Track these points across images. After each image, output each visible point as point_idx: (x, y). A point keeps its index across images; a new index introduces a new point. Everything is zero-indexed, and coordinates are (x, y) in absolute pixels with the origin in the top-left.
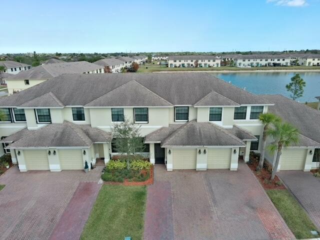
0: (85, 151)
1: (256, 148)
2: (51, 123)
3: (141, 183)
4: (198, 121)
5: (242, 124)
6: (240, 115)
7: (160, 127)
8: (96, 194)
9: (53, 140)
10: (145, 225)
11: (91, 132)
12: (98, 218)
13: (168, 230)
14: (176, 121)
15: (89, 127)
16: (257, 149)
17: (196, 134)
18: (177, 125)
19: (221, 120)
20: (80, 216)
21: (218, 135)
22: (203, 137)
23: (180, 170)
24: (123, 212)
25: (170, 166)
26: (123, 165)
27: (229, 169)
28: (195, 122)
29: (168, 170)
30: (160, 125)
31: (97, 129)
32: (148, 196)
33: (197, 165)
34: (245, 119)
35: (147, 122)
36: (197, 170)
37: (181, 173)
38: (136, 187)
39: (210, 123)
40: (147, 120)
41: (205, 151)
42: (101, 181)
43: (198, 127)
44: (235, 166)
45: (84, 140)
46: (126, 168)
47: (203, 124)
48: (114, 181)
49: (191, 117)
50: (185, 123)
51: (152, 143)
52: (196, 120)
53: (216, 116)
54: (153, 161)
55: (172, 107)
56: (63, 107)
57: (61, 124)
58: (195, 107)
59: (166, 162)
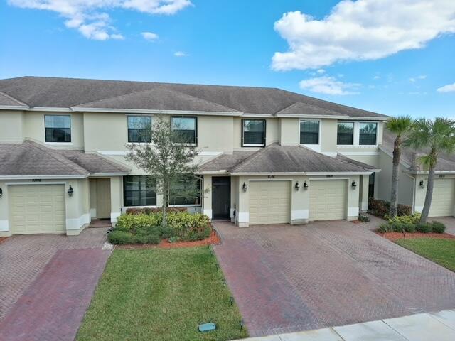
0: (71, 189)
1: (371, 194)
4: (283, 144)
6: (345, 137)
7: (217, 154)
11: (85, 160)
14: (244, 145)
15: (79, 154)
16: (373, 196)
17: (285, 158)
18: (247, 152)
19: (317, 143)
22: (298, 161)
23: (262, 226)
25: (243, 217)
26: (152, 219)
27: (345, 219)
28: (278, 146)
29: (240, 226)
30: (219, 151)
31: (97, 156)
32: (219, 258)
33: (292, 212)
34: (352, 143)
35: (194, 144)
36: (292, 223)
38: (188, 249)
39: (303, 147)
40: (195, 141)
41: (305, 184)
42: (109, 246)
46: (159, 224)
47: (292, 148)
48: (139, 243)
49: (270, 139)
50: (259, 149)
51: (207, 175)
52: (278, 143)
53: (310, 136)
54: (208, 212)
55: (240, 114)
56: (26, 108)
57: (19, 145)
58: (279, 115)
59: (234, 212)
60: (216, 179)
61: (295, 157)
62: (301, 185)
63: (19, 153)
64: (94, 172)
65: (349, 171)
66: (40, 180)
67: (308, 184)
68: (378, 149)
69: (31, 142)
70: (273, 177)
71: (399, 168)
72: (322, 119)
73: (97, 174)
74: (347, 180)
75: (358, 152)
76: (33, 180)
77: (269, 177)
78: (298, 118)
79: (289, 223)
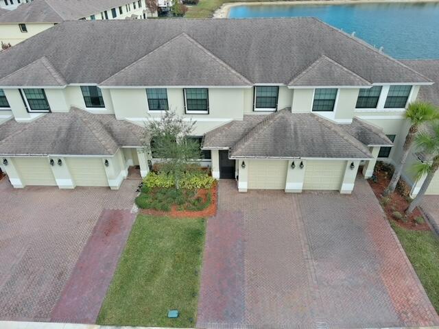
0: (107, 161)
1: (386, 154)
2: (50, 112)
3: (197, 214)
4: (294, 111)
5: (368, 116)
6: (368, 100)
7: (228, 120)
8: (127, 232)
9: (55, 142)
10: (201, 289)
11: (116, 128)
13: (236, 300)
14: (256, 109)
15: (112, 119)
16: (387, 157)
17: (288, 135)
18: (257, 117)
19: (332, 110)
20: (101, 271)
21: (326, 138)
22: (300, 140)
23: (258, 191)
24: (167, 267)
25: (243, 185)
27: (338, 191)
28: (289, 113)
29: (240, 191)
30: (230, 118)
31: (126, 122)
32: (206, 237)
33: (287, 184)
34: (376, 107)
35: (206, 112)
36: (286, 192)
37: (260, 196)
38: (189, 220)
39: (313, 115)
40: (207, 108)
41: (302, 164)
42: (135, 209)
43: (292, 123)
44: (348, 187)
45: (103, 142)
46: (174, 186)
47: (301, 117)
48: (155, 208)
49: (282, 104)
50: (270, 113)
52: (290, 109)
53: (325, 102)
54: (216, 174)
56: (64, 87)
59: (238, 177)
62: (297, 163)
65: (348, 156)
67: (304, 164)
69: (75, 109)
74: (346, 161)
75: (381, 116)
79: (284, 190)
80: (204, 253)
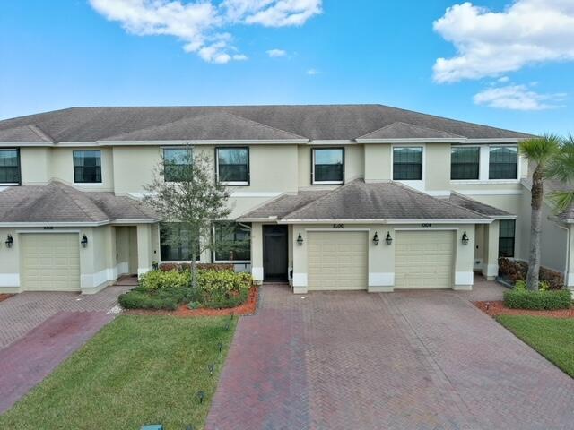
0: (85, 238)
1: (510, 254)
2: (20, 185)
4: (368, 179)
5: (468, 189)
6: (464, 168)
7: (277, 194)
12: (76, 379)
14: (315, 183)
15: (108, 196)
16: (513, 256)
17: (363, 200)
18: (318, 192)
19: (420, 179)
20: (20, 376)
21: (418, 202)
22: (381, 204)
25: (299, 280)
26: (181, 278)
27: (451, 288)
28: (360, 183)
29: (296, 291)
31: (127, 198)
32: (236, 335)
33: (371, 276)
34: (477, 178)
35: (246, 183)
36: (370, 290)
38: (207, 319)
39: (394, 184)
40: (246, 177)
41: (388, 236)
42: (117, 309)
43: (367, 190)
44: (465, 278)
45: (87, 210)
46: (188, 285)
47: (380, 186)
48: (151, 308)
49: (350, 174)
50: (335, 187)
51: (257, 223)
52: (362, 180)
53: (409, 167)
54: (257, 272)
55: (304, 141)
56: (50, 144)
57: (43, 187)
58: (359, 141)
59: (292, 272)
60: (268, 228)
61: (379, 198)
62: (382, 237)
63: (39, 196)
64: (115, 218)
65: (455, 218)
66: (52, 228)
67: (392, 236)
68: (521, 186)
69: (58, 183)
70: (341, 226)
71: (540, 214)
72: (427, 143)
73: (119, 221)
74: (455, 231)
75: (486, 189)
76: (45, 228)
77: (334, 226)
78: (390, 144)
79: (366, 291)
80: (230, 352)
